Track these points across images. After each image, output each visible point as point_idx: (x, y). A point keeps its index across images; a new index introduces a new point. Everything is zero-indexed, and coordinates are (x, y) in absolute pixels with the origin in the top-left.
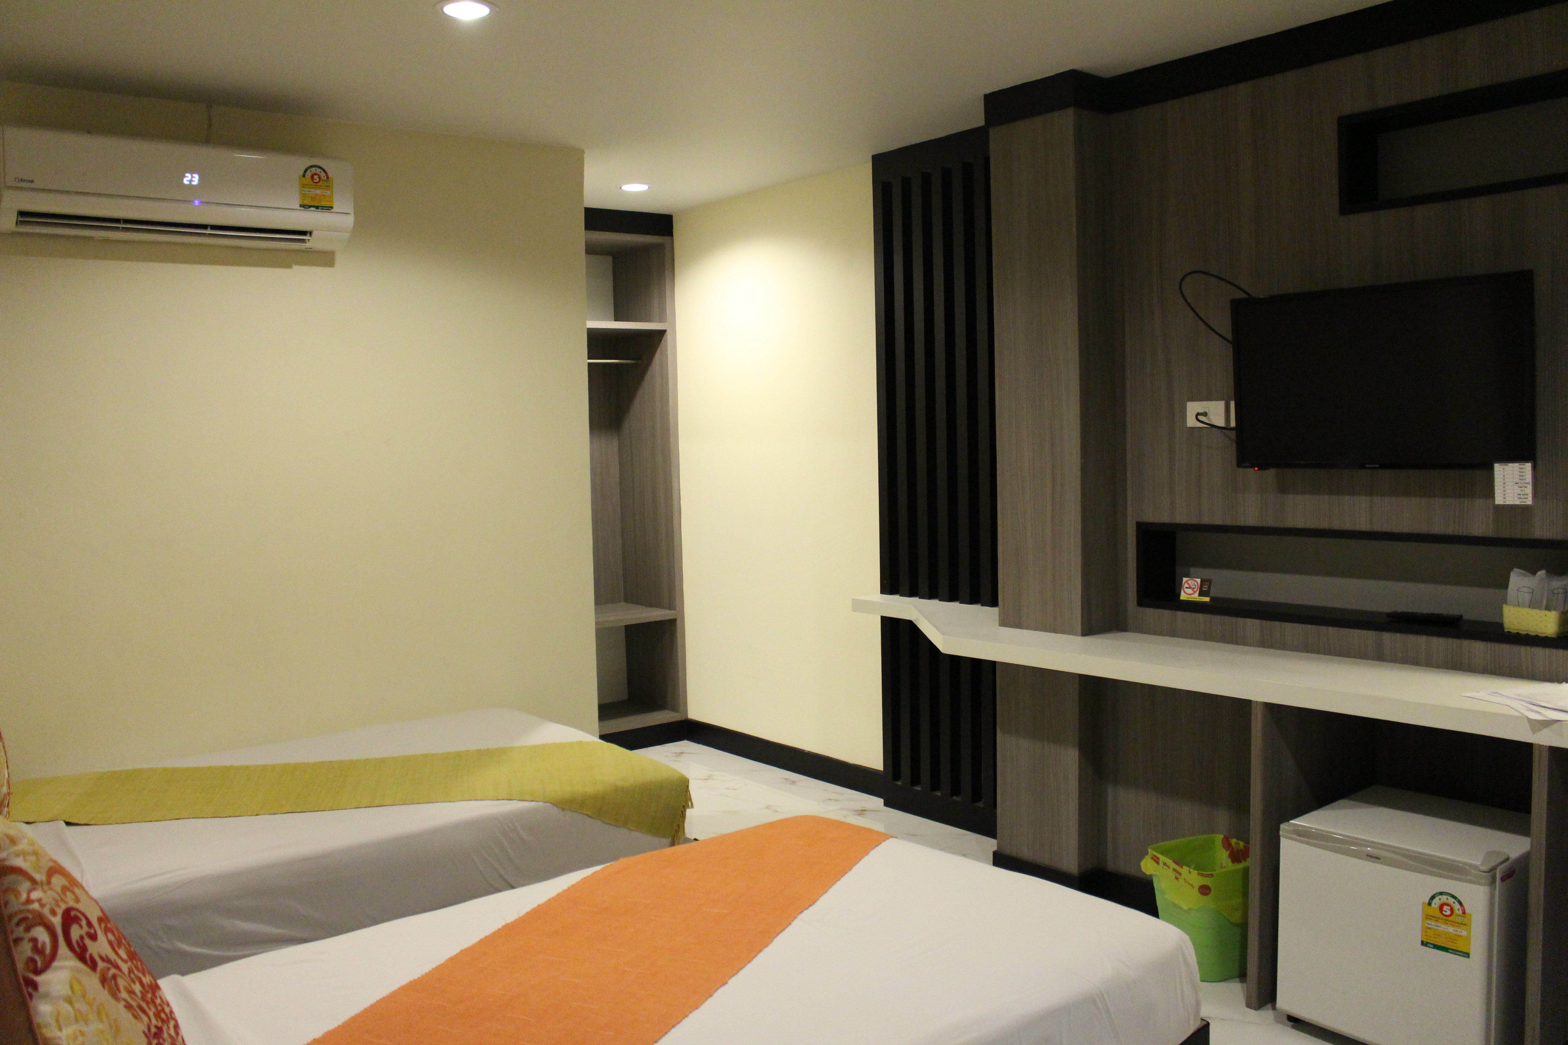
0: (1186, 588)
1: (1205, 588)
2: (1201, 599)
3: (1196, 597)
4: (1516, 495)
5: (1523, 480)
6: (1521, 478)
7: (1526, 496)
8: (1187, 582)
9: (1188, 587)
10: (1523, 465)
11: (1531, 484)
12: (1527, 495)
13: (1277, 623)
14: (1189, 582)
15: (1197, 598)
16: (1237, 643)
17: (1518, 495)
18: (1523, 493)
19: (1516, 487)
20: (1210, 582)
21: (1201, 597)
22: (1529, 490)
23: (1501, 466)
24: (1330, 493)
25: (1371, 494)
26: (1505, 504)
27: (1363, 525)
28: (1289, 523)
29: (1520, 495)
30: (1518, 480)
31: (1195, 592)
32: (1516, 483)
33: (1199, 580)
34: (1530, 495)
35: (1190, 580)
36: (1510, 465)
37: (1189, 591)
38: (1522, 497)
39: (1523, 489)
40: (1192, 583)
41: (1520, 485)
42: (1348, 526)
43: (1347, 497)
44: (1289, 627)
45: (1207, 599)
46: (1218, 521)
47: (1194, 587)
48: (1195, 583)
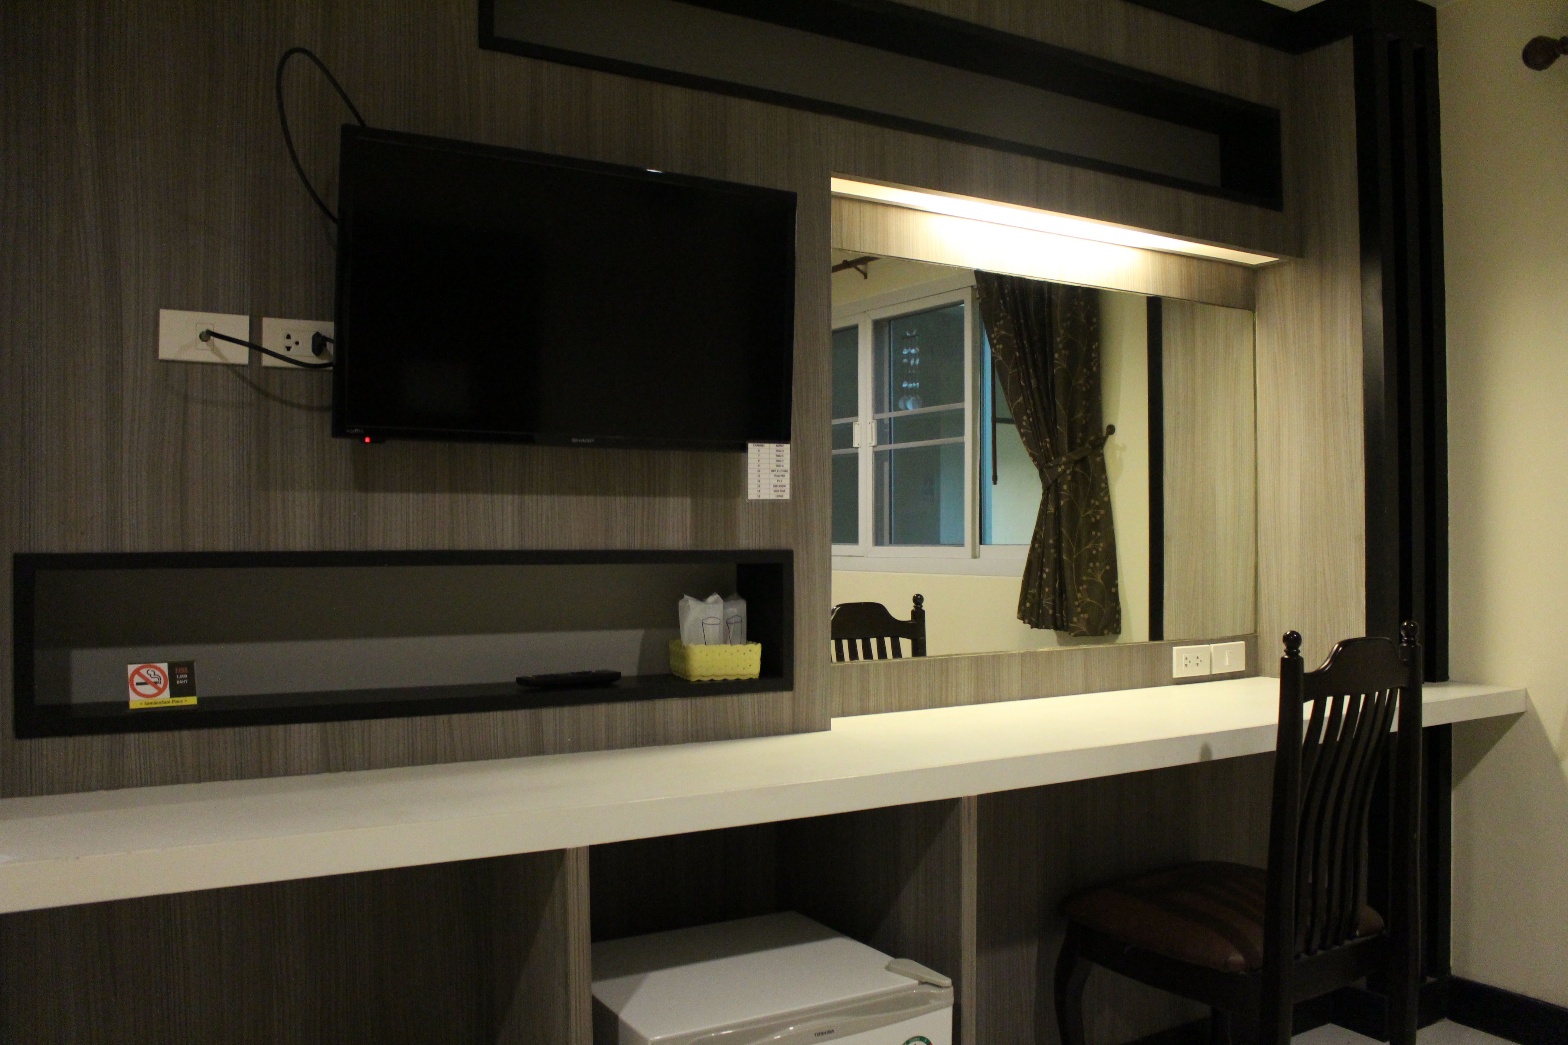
0: (138, 684)
1: (182, 679)
2: (178, 702)
3: (165, 699)
4: (772, 486)
5: (780, 466)
6: (779, 463)
7: (783, 488)
8: (137, 672)
9: (142, 681)
10: (781, 446)
11: (789, 472)
12: (785, 486)
13: (356, 724)
14: (144, 672)
15: (169, 702)
16: (271, 774)
17: (774, 486)
18: (780, 483)
19: (772, 475)
20: (189, 666)
21: (177, 699)
22: (786, 481)
23: (756, 447)
24: (453, 488)
25: (522, 491)
26: (759, 498)
27: (508, 542)
28: (377, 543)
29: (776, 486)
30: (774, 467)
31: (161, 691)
32: (772, 471)
33: (164, 667)
34: (788, 486)
35: (145, 667)
36: (767, 445)
37: (149, 689)
38: (779, 488)
39: (780, 478)
40: (150, 672)
41: (776, 473)
42: (483, 543)
43: (481, 497)
44: (378, 726)
45: (192, 701)
46: (225, 544)
47: (156, 680)
48: (157, 672)
